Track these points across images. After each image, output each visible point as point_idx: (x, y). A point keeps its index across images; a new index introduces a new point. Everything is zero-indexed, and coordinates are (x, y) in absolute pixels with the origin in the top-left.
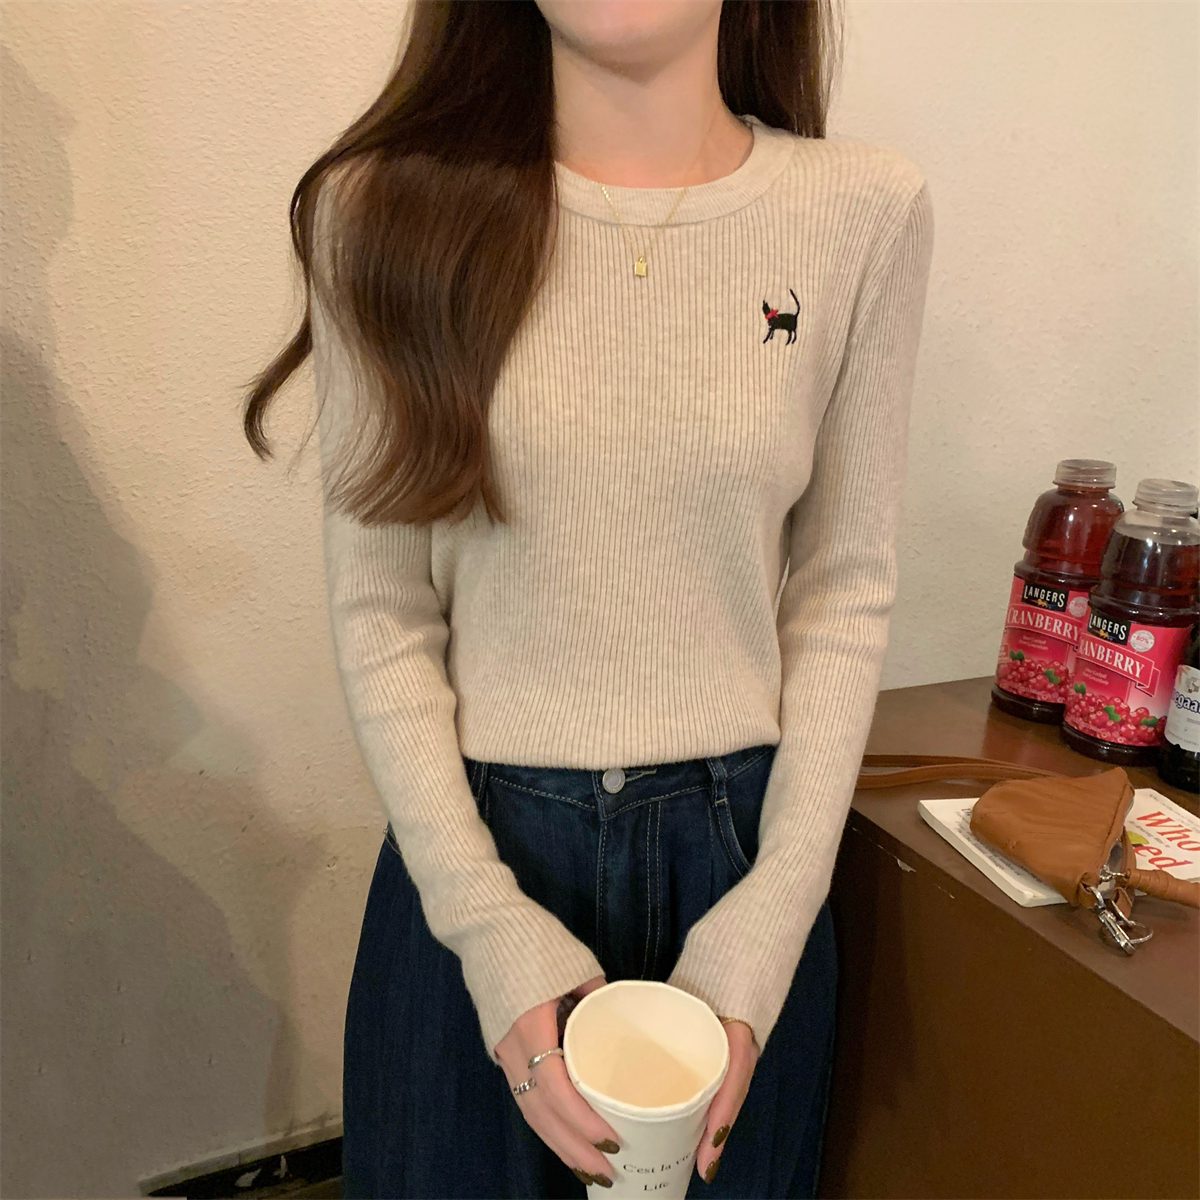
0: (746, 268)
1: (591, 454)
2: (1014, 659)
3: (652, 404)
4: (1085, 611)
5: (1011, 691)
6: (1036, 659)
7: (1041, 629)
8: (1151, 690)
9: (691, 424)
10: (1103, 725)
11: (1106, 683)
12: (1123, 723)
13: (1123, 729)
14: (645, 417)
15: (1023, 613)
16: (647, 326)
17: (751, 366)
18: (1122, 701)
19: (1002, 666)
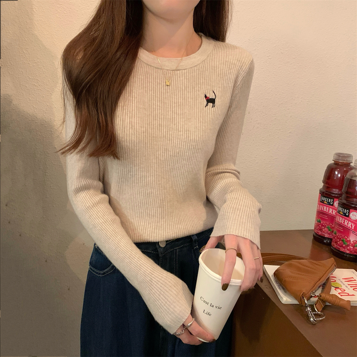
0: (199, 84)
1: (150, 142)
2: (318, 222)
3: (171, 126)
5: (317, 233)
6: (324, 222)
7: (326, 212)
9: (183, 133)
10: (342, 246)
11: (342, 231)
12: (348, 246)
14: (169, 130)
16: (169, 102)
17: (201, 114)
18: (348, 238)
19: (315, 225)
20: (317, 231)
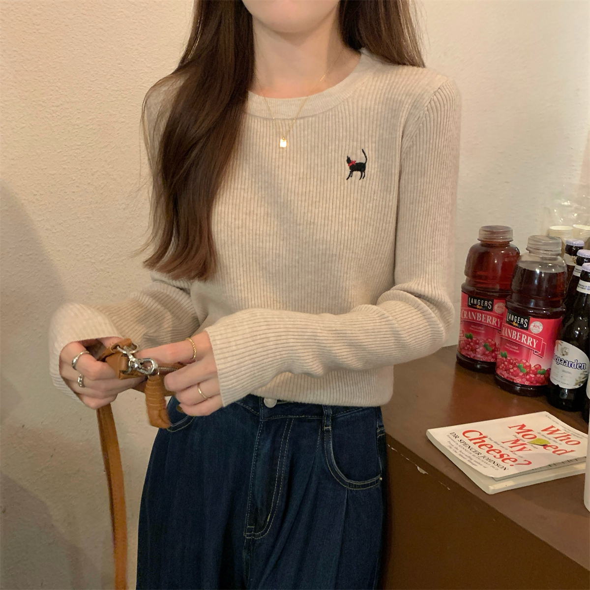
2: (467, 338)
4: (504, 310)
5: (466, 356)
6: (479, 338)
7: (481, 321)
8: (542, 355)
10: (517, 375)
11: (518, 351)
12: (528, 373)
13: (528, 377)
15: (469, 312)
18: (527, 362)
19: (461, 342)
20: (467, 352)
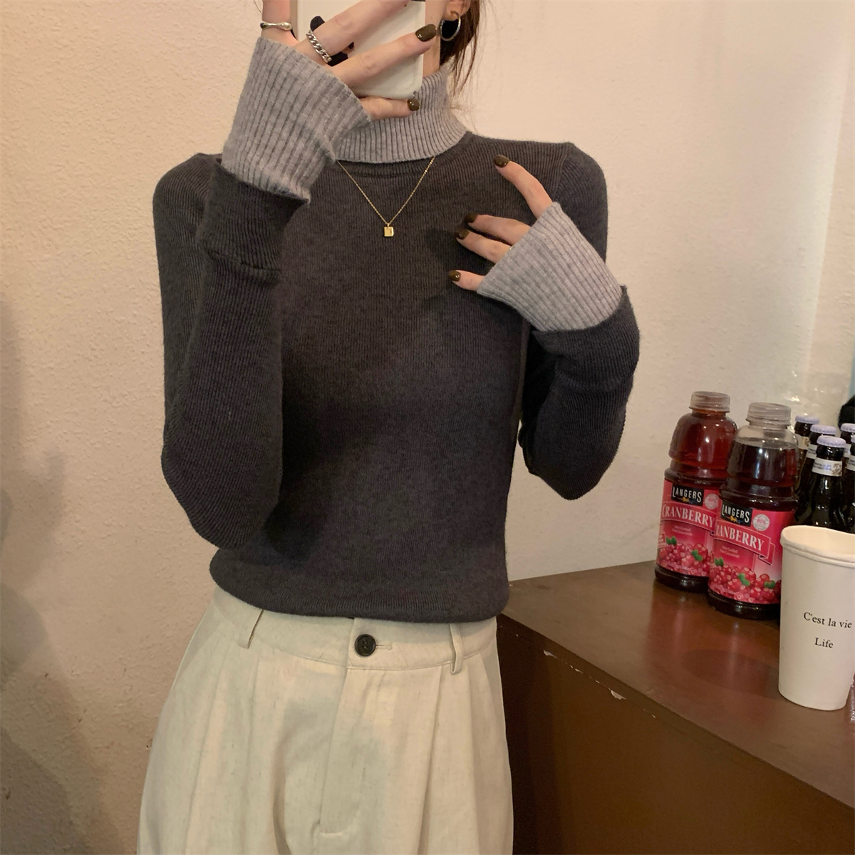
2: (669, 544)
5: (669, 569)
6: (685, 543)
8: (770, 560)
10: (737, 589)
11: (738, 556)
12: (752, 586)
13: (752, 591)
18: (750, 570)
19: (661, 550)
20: (669, 563)
